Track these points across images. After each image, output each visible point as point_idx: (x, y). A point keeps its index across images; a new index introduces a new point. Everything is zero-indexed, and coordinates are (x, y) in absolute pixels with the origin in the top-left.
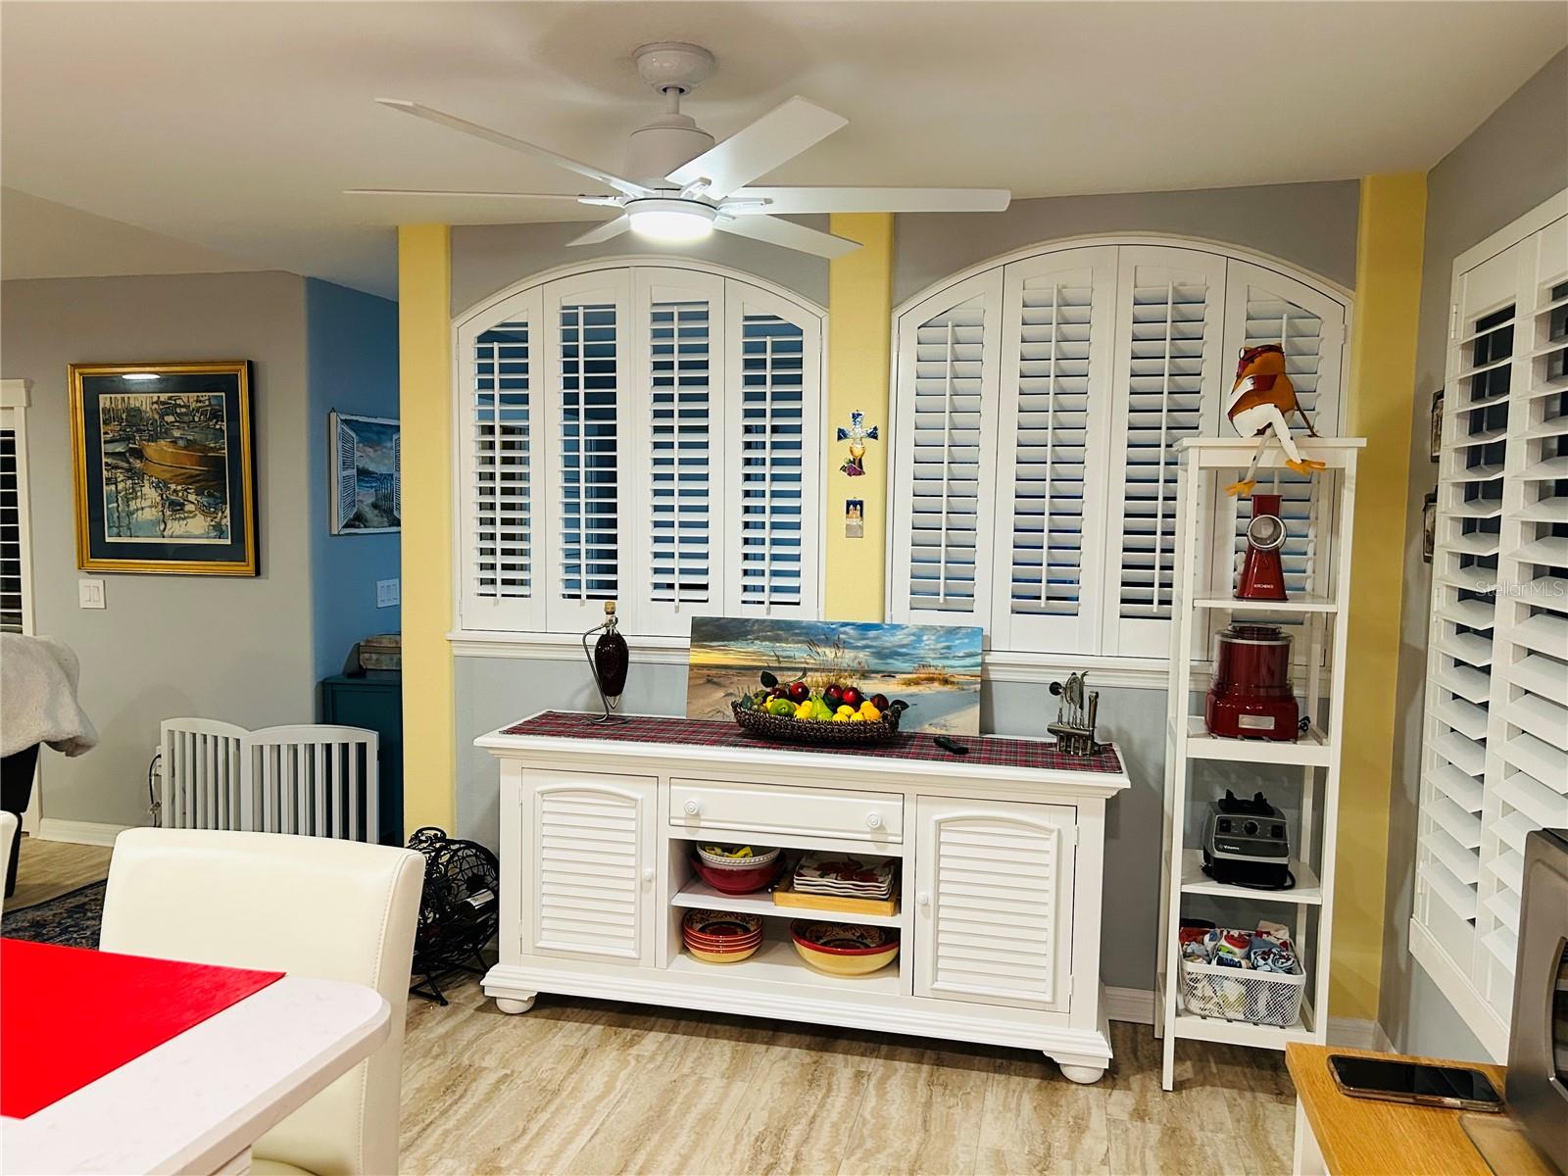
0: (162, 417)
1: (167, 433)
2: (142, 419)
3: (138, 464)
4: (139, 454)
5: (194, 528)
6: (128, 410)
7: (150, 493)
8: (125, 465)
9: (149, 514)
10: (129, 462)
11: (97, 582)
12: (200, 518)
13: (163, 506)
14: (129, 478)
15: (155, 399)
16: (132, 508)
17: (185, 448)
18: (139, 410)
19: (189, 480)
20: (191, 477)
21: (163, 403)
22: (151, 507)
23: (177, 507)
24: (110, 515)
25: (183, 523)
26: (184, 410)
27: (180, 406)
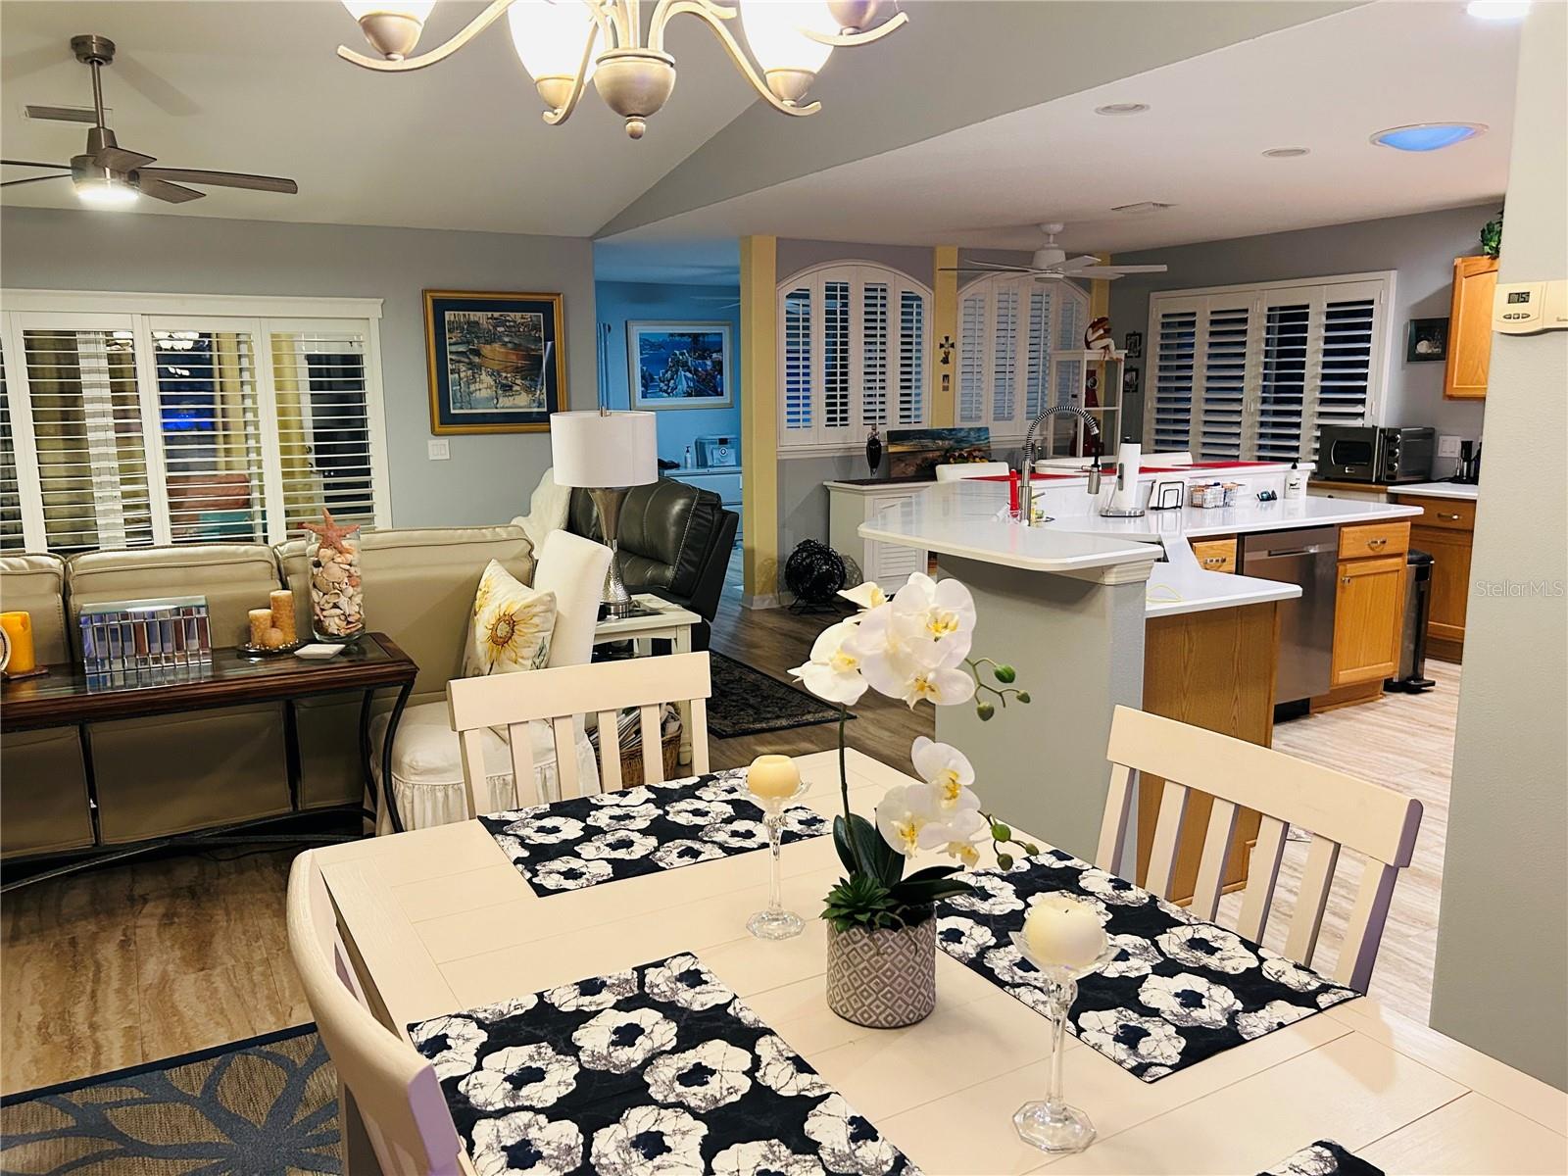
0: (495, 327)
1: (500, 339)
2: (479, 329)
3: (477, 360)
4: (477, 353)
5: (521, 402)
6: (469, 323)
7: (486, 379)
8: (467, 360)
9: (485, 393)
10: (469, 358)
11: (445, 441)
12: (524, 394)
13: (497, 387)
14: (470, 369)
15: (490, 316)
16: (471, 389)
17: (511, 349)
18: (477, 323)
19: (517, 370)
20: (517, 368)
21: (496, 319)
22: (486, 388)
23: (507, 388)
24: (455, 395)
25: (511, 399)
26: (512, 324)
27: (509, 321)
